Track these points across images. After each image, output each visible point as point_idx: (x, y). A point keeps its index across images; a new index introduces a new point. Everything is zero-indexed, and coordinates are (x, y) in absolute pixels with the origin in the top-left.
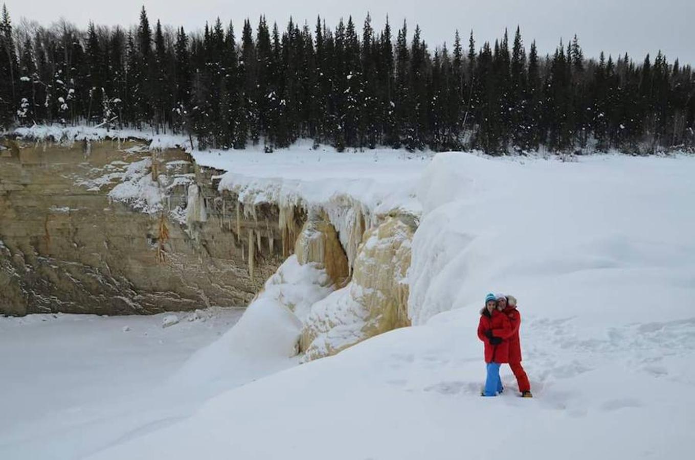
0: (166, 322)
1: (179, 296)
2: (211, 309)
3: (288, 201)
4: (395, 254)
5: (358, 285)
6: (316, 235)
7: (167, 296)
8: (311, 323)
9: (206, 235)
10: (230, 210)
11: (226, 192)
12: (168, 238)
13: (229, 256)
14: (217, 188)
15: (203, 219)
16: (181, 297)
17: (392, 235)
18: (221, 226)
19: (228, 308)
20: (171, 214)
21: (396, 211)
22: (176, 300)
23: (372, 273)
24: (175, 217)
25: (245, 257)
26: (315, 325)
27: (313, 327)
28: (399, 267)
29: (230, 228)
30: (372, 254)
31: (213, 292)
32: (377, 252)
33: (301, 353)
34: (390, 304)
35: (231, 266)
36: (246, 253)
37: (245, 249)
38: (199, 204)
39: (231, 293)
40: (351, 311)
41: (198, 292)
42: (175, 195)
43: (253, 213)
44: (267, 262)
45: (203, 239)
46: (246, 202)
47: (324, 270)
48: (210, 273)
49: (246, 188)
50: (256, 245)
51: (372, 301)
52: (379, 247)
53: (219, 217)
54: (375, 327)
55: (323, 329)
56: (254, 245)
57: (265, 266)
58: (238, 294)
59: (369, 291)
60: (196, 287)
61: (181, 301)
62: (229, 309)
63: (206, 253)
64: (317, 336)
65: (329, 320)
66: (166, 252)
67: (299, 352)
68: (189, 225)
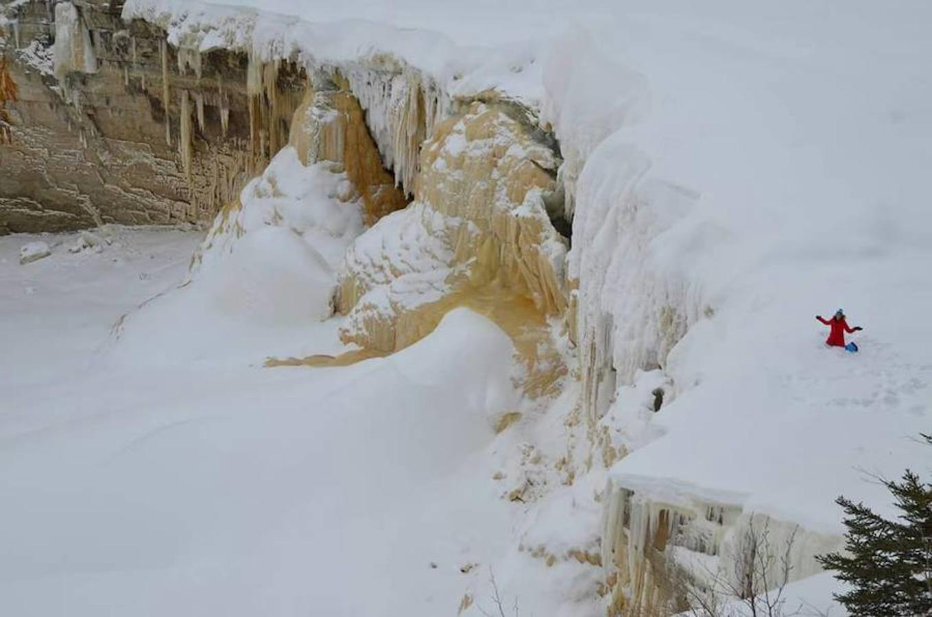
0: (25, 254)
1: (39, 206)
2: (105, 228)
3: (272, 50)
4: (496, 166)
5: (435, 210)
6: (331, 115)
7: (16, 205)
8: (358, 268)
9: (95, 98)
10: (145, 55)
11: (139, 24)
12: (15, 100)
13: (139, 137)
14: (120, 14)
15: (89, 68)
16: (44, 208)
17: (491, 135)
18: (127, 83)
19: (136, 227)
20: (22, 57)
21: (492, 95)
22: (35, 213)
23: (458, 194)
24: (31, 62)
25: (171, 137)
26: (365, 273)
27: (362, 275)
28: (503, 186)
29: (143, 88)
30: (459, 163)
31: (107, 199)
32: (467, 161)
33: (337, 313)
34: (488, 241)
35: (143, 153)
36: (175, 133)
37: (171, 125)
38: (82, 40)
39: (143, 201)
40: (427, 252)
41: (78, 198)
42: (28, 19)
43: (197, 65)
44: (214, 149)
45: (88, 104)
46: (183, 46)
47: (345, 174)
48: (101, 164)
49: (182, 20)
50: (194, 119)
51: (460, 237)
52: (471, 154)
53: (121, 67)
54: (464, 275)
55: (380, 277)
56: (190, 119)
57: (209, 156)
58: (157, 204)
59: (455, 222)
60: (74, 190)
61: (44, 214)
62: (140, 230)
63: (93, 128)
64: (369, 288)
65: (391, 265)
66: (12, 124)
67: (335, 311)
68: (62, 79)
